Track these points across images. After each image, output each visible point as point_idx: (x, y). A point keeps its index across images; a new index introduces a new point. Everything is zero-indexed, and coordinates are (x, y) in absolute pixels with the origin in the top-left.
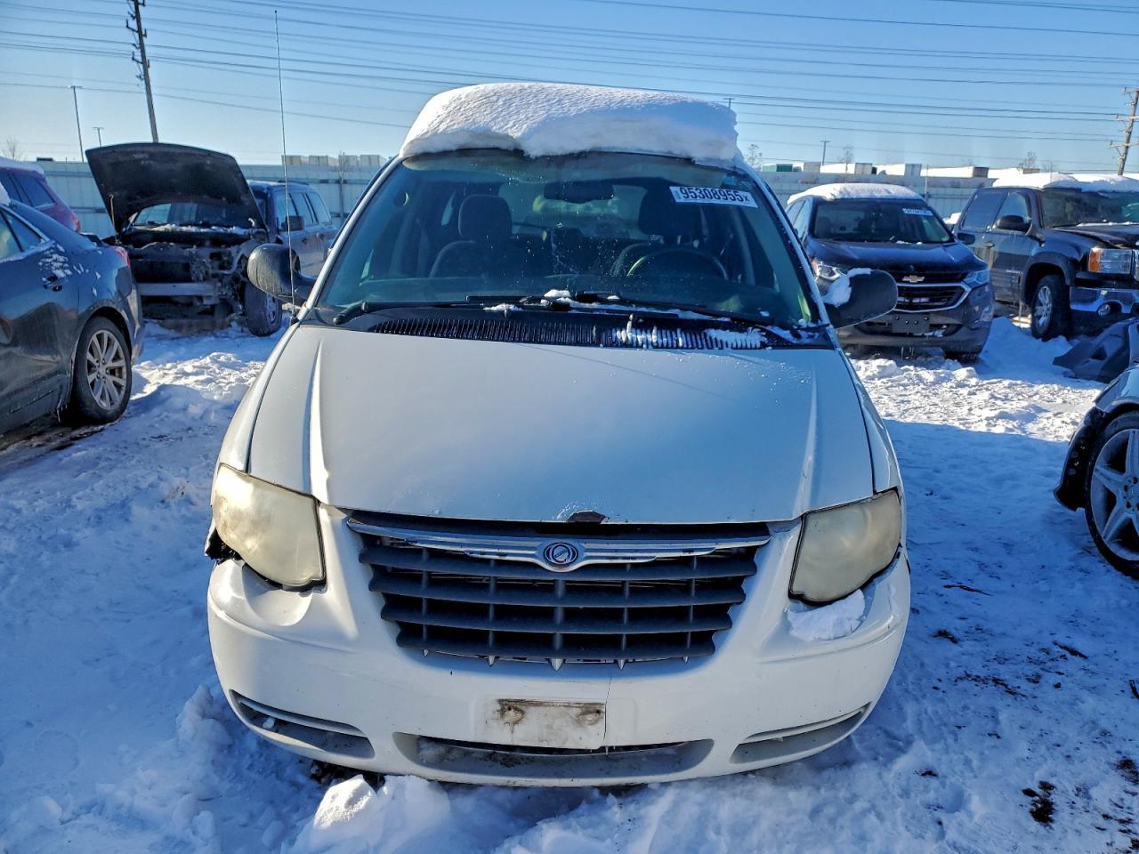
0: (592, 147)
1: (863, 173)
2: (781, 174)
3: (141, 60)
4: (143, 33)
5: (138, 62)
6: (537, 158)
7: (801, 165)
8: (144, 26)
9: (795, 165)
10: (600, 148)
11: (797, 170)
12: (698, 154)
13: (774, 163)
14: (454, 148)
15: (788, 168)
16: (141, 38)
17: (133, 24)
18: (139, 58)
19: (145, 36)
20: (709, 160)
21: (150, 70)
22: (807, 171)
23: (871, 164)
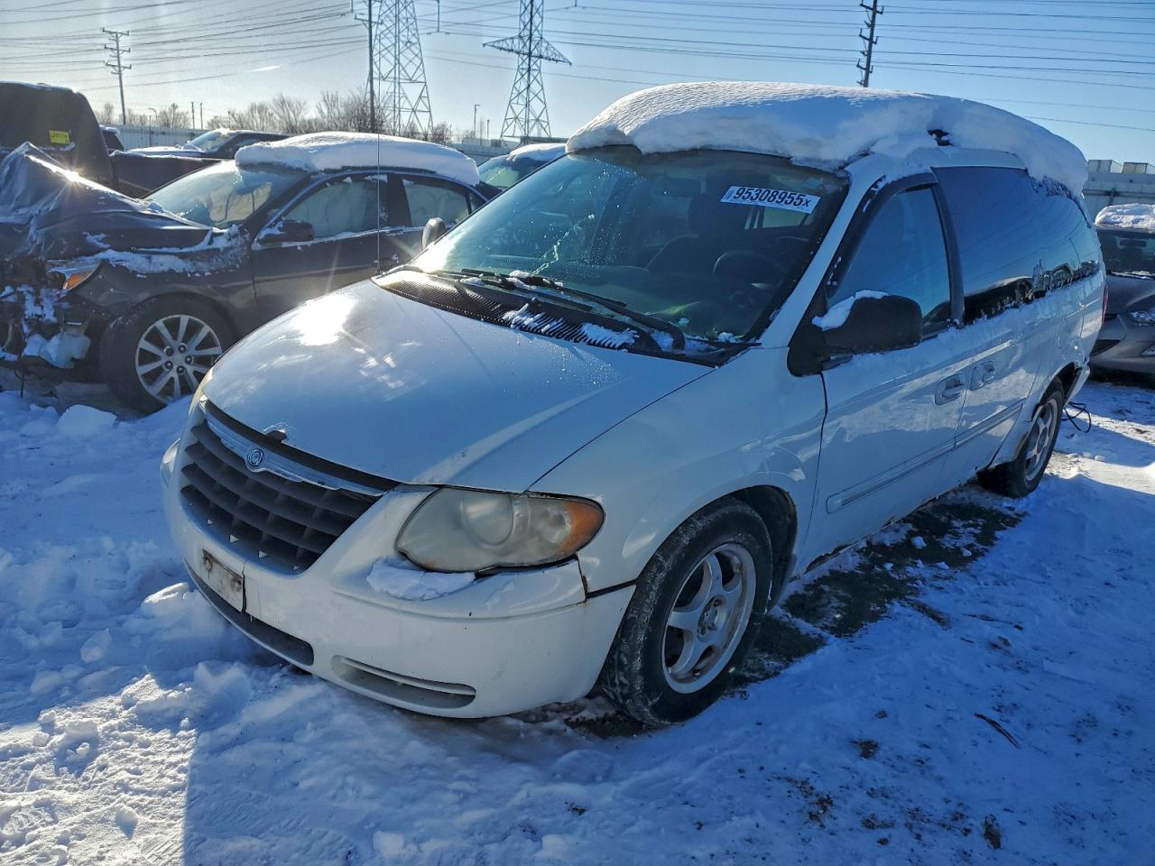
0: (702, 145)
3: (865, 67)
4: (874, 40)
5: (861, 68)
6: (649, 155)
8: (876, 33)
10: (711, 146)
12: (798, 153)
14: (601, 145)
16: (870, 46)
17: (867, 33)
18: (864, 65)
19: (875, 43)
20: (807, 159)
21: (870, 75)
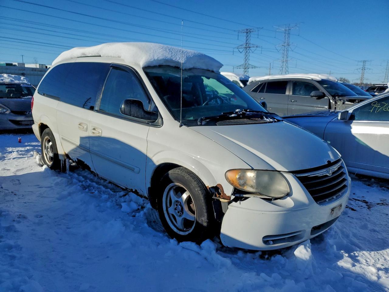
1: (42, 68)
2: (8, 67)
7: (17, 64)
9: (14, 64)
11: (15, 65)
13: (5, 63)
15: (11, 65)
22: (19, 66)
23: (45, 65)
